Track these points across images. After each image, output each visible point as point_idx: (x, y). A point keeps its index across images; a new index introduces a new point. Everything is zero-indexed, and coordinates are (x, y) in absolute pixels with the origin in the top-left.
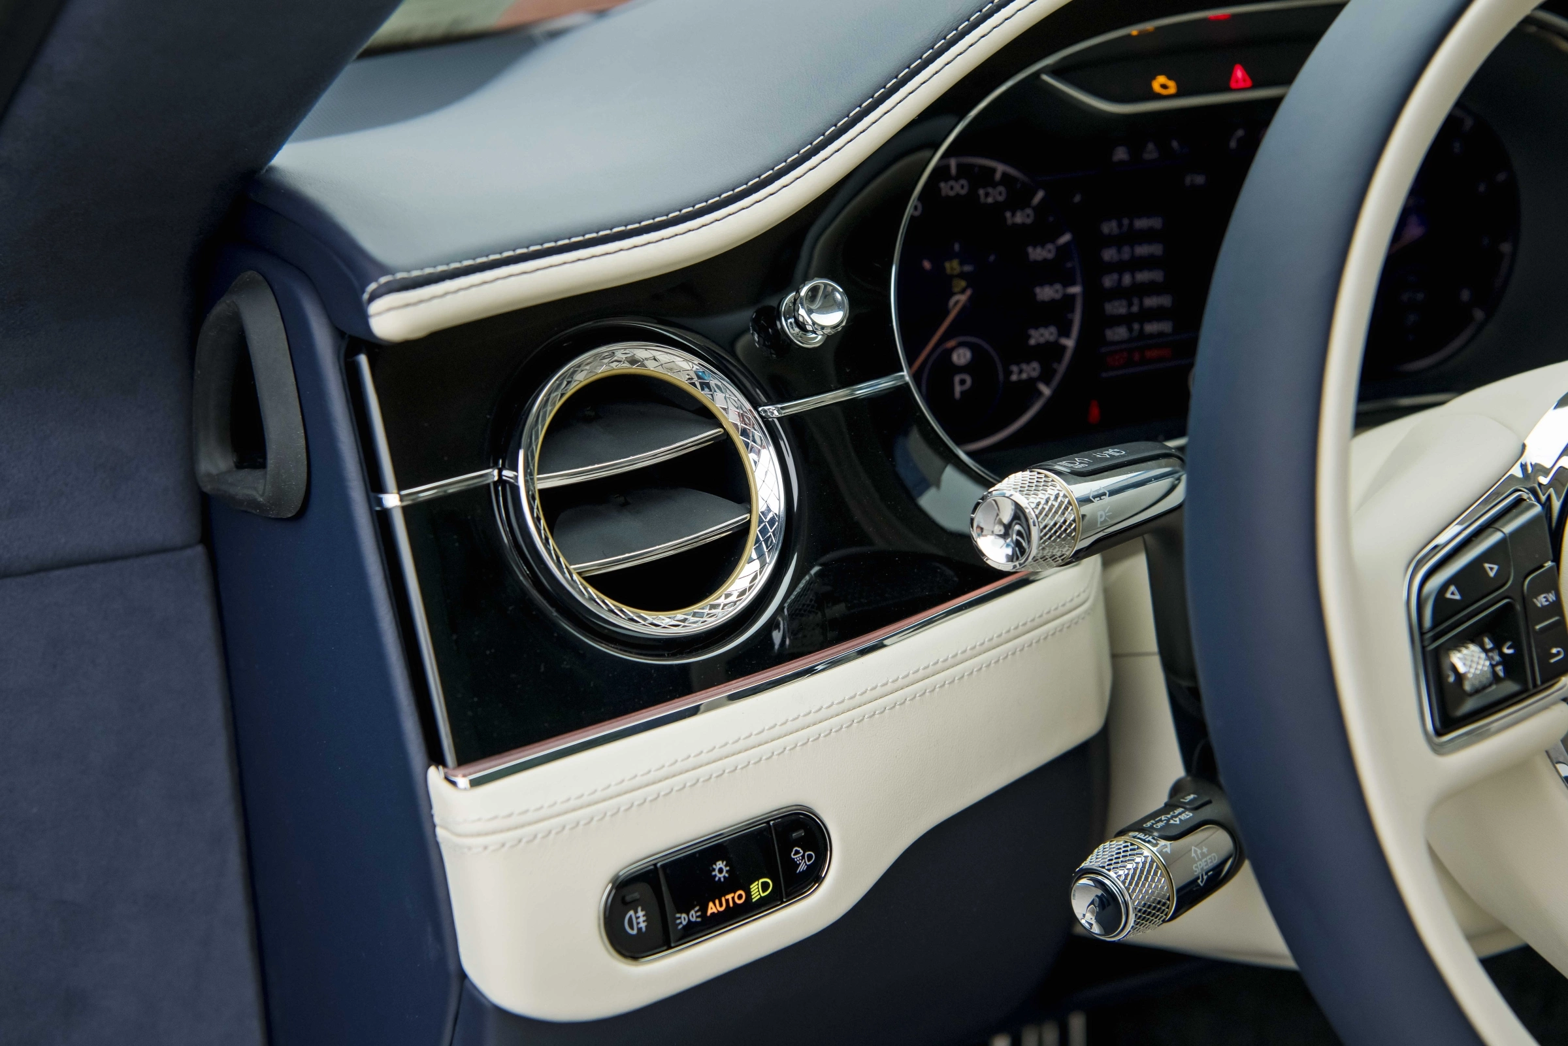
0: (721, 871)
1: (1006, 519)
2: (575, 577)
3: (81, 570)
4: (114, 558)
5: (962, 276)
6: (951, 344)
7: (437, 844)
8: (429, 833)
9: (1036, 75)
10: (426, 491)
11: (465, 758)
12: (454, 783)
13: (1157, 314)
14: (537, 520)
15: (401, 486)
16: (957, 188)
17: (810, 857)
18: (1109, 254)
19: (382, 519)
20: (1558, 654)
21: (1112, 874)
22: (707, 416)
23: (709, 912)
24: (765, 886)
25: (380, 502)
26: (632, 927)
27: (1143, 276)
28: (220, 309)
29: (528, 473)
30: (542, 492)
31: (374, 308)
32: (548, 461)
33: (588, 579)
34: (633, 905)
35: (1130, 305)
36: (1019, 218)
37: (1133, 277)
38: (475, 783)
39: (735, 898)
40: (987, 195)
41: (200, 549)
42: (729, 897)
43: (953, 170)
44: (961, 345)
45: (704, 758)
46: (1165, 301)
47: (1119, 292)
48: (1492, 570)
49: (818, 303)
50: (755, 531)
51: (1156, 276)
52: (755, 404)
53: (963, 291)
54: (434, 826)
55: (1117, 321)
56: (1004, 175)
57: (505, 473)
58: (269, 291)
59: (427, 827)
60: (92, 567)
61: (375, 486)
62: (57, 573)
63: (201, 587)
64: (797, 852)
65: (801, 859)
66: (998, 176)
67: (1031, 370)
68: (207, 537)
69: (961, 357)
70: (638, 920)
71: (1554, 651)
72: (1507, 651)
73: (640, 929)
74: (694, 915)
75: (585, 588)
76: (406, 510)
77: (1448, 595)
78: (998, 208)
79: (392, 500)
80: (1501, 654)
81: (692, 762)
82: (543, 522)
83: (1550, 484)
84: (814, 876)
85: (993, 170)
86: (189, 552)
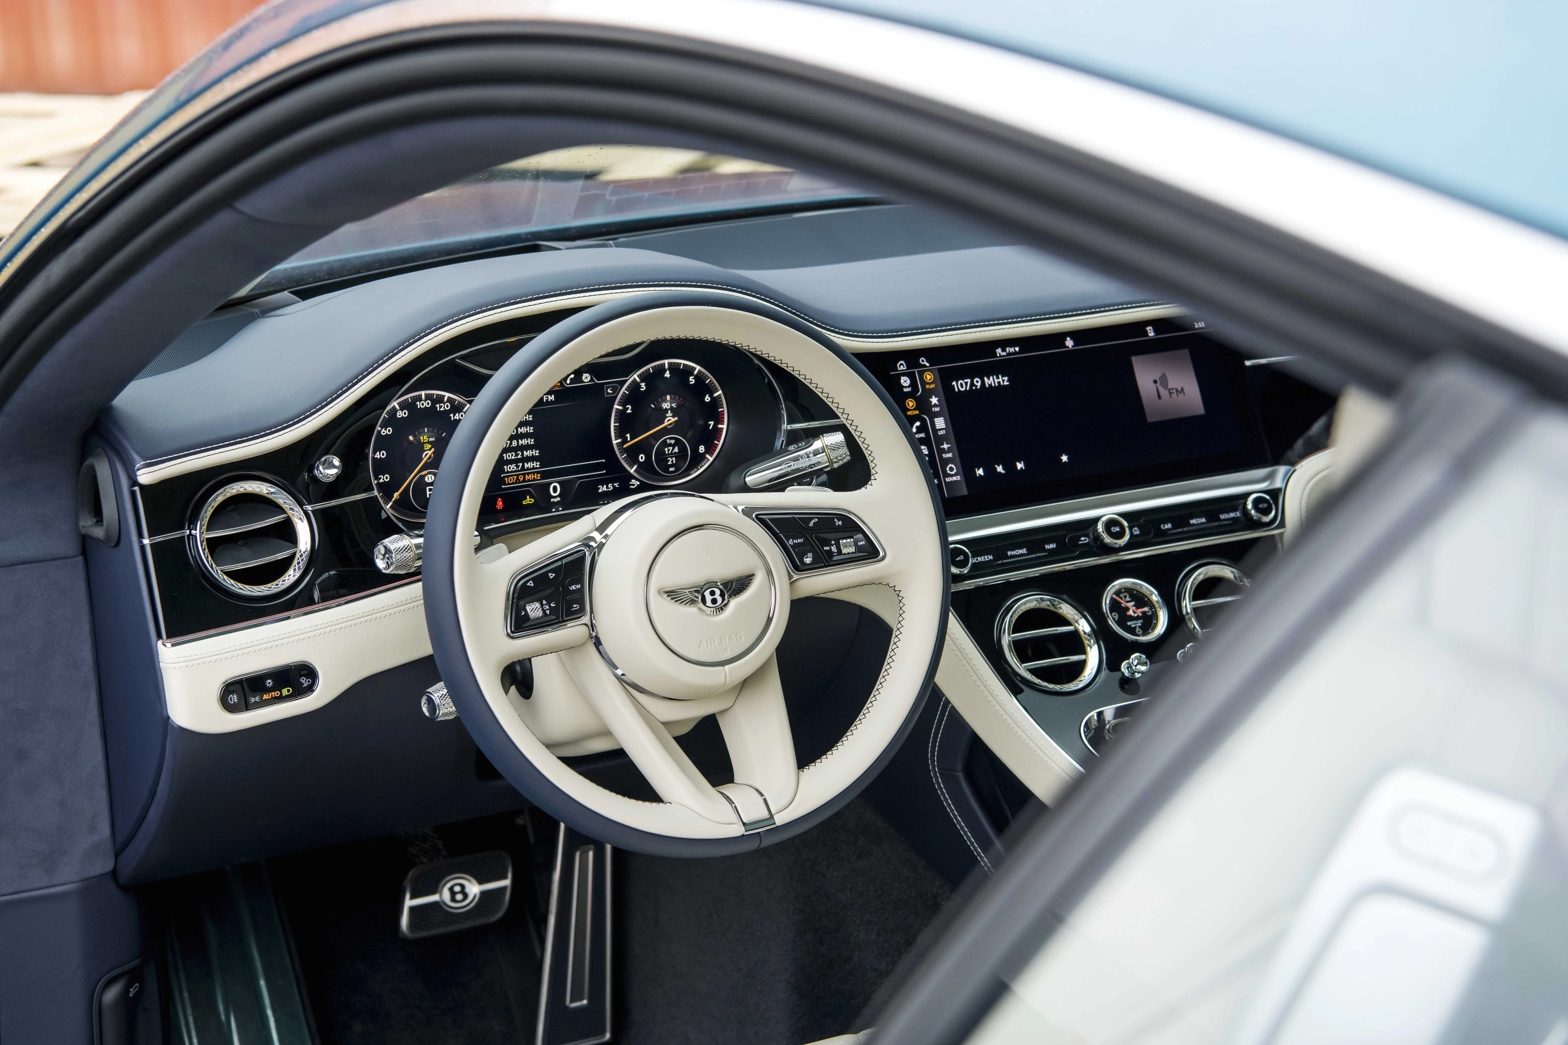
0: (269, 683)
1: (383, 553)
2: (219, 571)
3: (29, 565)
4: (44, 561)
5: (429, 442)
6: (424, 473)
7: (160, 669)
8: (157, 665)
9: (454, 358)
10: (160, 538)
11: (168, 637)
12: (165, 645)
13: (532, 459)
14: (204, 550)
15: (150, 536)
16: (425, 404)
17: (309, 682)
19: (143, 547)
20: (577, 607)
21: (436, 695)
22: (281, 510)
23: (264, 698)
24: (288, 691)
25: (142, 542)
26: (231, 701)
27: (523, 442)
28: (88, 462)
29: (201, 534)
30: (208, 539)
31: (139, 473)
32: (210, 528)
33: (224, 573)
34: (232, 692)
35: (517, 455)
36: (457, 417)
37: (518, 442)
38: (173, 645)
39: (276, 694)
40: (440, 407)
41: (81, 558)
42: (273, 693)
43: (423, 397)
44: (429, 473)
45: (264, 641)
46: (536, 453)
47: (510, 449)
48: (551, 575)
49: (326, 466)
50: (298, 555)
51: (531, 441)
52: (301, 505)
53: (430, 450)
54: (159, 662)
55: (510, 462)
56: (449, 398)
57: (192, 531)
58: (106, 458)
59: (157, 663)
60: (34, 564)
61: (140, 536)
62: (19, 566)
63: (81, 574)
64: (303, 679)
65: (305, 682)
66: (446, 399)
68: (84, 553)
69: (430, 478)
70: (234, 698)
71: (575, 606)
72: (552, 605)
73: (235, 702)
74: (257, 699)
75: (222, 576)
76: (152, 545)
77: (528, 584)
78: (447, 413)
79: (146, 541)
80: (550, 606)
81: (259, 642)
82: (207, 550)
83: (596, 547)
84: (310, 689)
85: (444, 396)
86: (76, 559)
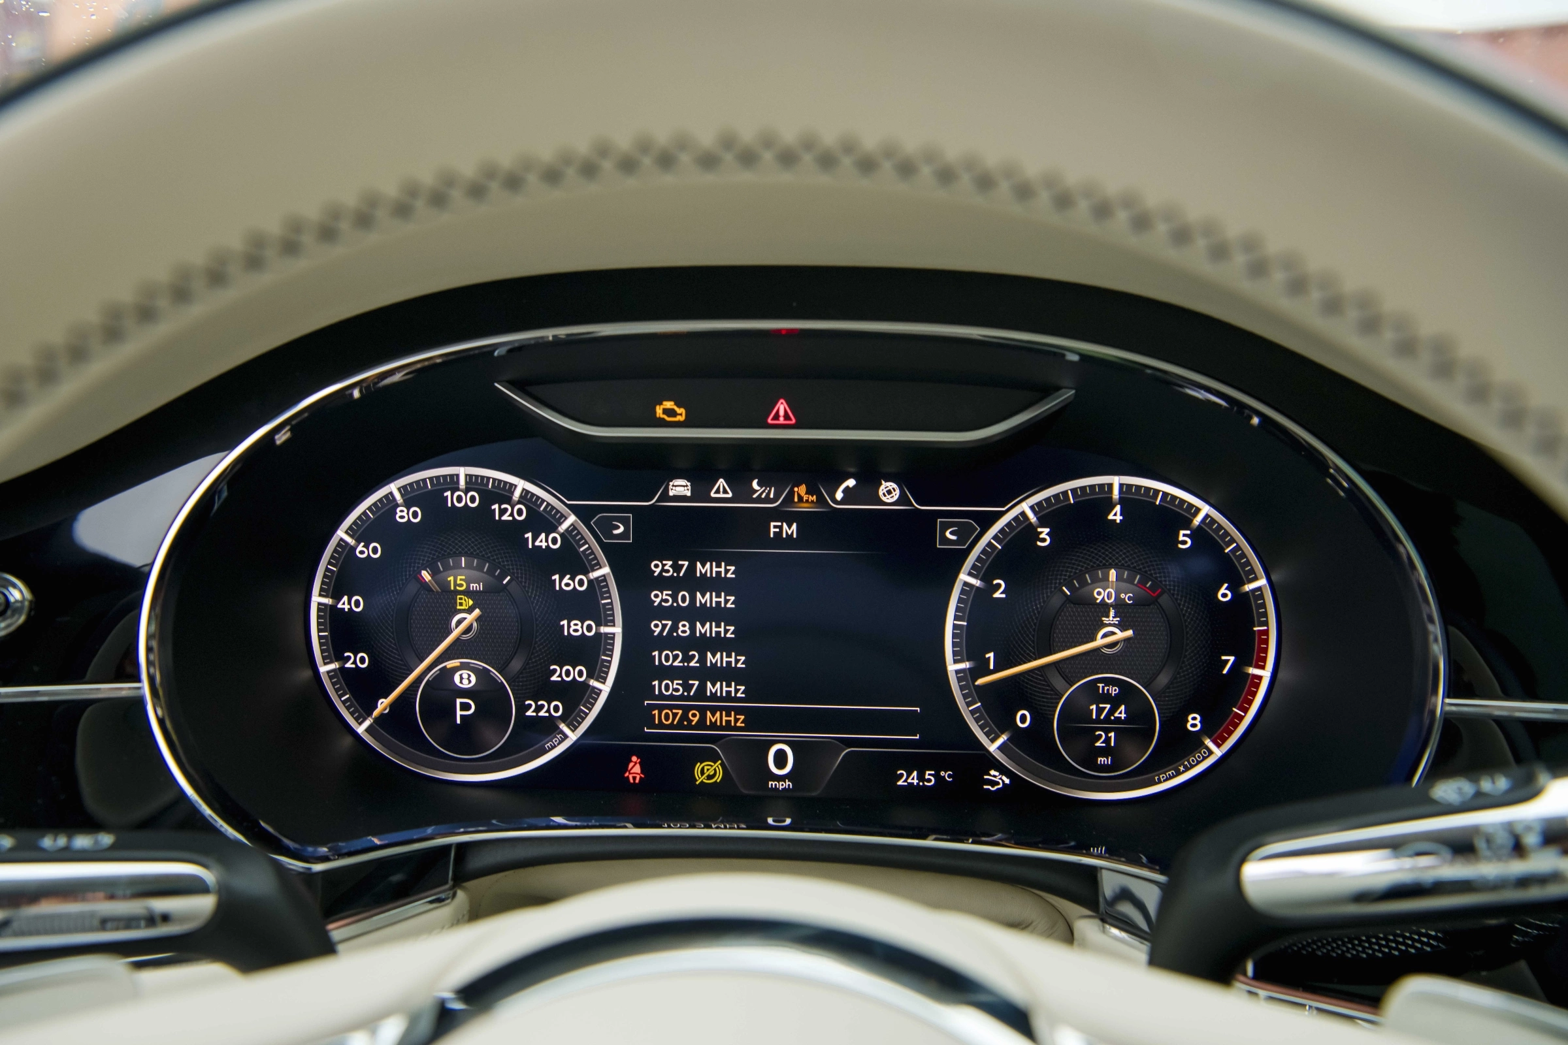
5: (468, 593)
6: (451, 664)
13: (726, 674)
16: (466, 500)
18: (659, 597)
27: (705, 629)
35: (688, 658)
36: (541, 542)
37: (693, 628)
40: (503, 512)
43: (462, 482)
44: (463, 666)
46: (738, 661)
47: (669, 642)
51: (727, 631)
53: (470, 610)
55: (668, 673)
56: (525, 492)
66: (517, 495)
67: (552, 708)
69: (465, 680)
78: (516, 527)
85: (513, 487)
